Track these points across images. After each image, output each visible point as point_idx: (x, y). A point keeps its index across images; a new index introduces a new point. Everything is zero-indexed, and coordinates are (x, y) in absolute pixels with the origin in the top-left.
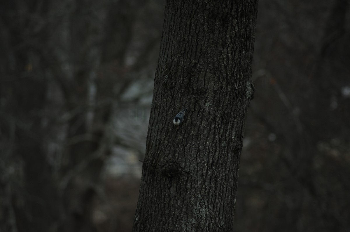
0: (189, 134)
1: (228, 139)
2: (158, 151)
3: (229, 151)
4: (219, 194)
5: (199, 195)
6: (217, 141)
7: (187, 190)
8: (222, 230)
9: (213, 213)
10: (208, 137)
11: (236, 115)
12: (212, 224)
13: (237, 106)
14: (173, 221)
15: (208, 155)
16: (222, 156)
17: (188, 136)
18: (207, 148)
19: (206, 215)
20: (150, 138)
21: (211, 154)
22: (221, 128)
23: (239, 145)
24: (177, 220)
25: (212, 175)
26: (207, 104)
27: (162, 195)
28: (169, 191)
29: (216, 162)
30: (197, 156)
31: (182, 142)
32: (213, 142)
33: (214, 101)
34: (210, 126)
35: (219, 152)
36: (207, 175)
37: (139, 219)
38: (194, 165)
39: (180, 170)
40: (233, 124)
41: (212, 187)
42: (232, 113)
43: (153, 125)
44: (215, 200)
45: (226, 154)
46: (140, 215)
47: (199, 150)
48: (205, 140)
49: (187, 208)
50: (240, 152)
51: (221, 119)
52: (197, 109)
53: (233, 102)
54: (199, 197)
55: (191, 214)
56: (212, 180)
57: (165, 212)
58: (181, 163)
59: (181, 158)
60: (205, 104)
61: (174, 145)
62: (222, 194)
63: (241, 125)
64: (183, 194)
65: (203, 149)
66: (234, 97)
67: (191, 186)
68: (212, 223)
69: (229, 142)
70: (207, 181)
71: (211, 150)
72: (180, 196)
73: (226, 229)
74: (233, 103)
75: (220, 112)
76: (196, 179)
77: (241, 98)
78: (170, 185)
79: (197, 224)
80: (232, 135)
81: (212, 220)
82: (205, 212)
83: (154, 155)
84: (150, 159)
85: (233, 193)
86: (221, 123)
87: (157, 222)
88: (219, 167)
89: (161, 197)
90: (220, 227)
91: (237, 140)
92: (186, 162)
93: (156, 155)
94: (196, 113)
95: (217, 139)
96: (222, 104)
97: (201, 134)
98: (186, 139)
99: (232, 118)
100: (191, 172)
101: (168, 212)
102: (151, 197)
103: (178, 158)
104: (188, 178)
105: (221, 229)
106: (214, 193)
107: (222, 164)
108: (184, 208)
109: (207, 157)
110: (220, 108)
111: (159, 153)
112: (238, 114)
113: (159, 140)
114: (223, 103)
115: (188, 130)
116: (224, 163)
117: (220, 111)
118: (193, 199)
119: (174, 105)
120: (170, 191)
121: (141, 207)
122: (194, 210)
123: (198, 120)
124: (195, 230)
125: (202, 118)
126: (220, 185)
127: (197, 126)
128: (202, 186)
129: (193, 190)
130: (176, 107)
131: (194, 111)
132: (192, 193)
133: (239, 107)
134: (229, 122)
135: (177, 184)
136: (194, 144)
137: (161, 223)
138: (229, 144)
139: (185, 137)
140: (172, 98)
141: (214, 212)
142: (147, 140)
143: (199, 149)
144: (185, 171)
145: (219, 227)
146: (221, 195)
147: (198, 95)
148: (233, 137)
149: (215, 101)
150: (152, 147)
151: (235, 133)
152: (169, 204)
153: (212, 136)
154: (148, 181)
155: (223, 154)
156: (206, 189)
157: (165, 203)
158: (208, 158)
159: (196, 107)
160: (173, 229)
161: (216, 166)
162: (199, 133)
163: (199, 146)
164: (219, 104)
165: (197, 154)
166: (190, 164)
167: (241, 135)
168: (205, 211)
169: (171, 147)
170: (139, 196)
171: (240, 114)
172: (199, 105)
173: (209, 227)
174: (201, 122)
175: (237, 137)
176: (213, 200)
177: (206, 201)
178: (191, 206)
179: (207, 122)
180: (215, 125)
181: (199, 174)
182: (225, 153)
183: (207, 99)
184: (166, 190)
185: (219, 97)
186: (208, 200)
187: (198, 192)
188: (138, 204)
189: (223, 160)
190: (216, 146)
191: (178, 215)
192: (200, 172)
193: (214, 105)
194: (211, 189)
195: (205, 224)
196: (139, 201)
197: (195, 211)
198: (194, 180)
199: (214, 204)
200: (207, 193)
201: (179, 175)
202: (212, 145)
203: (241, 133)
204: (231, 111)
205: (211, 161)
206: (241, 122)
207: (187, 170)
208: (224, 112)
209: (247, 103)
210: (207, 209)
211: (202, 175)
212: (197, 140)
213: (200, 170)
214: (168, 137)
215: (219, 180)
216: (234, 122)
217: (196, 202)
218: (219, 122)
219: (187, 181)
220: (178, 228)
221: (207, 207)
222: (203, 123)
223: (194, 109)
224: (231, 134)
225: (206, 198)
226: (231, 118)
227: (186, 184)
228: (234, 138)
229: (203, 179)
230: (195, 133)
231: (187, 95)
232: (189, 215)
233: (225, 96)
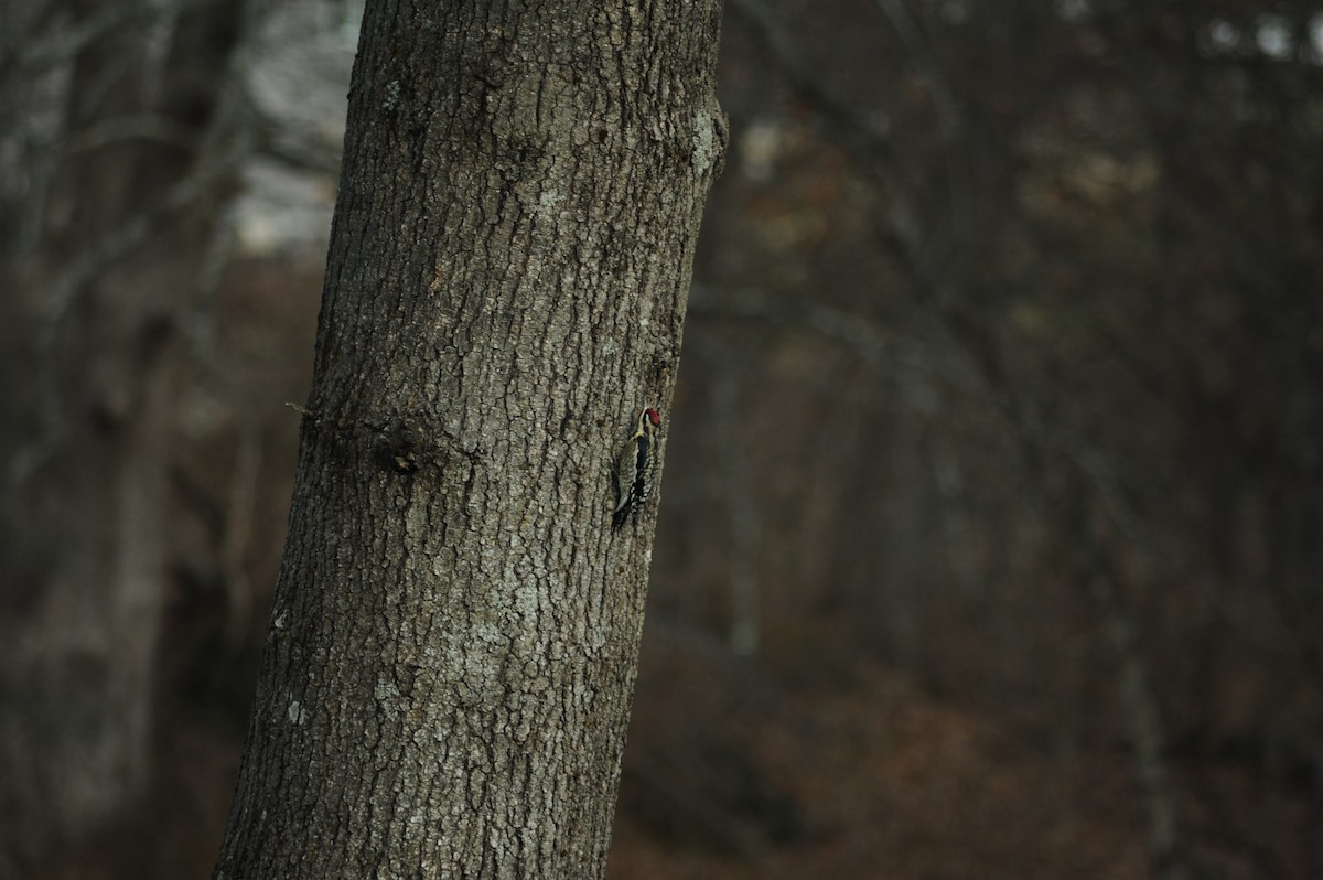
0: (478, 311)
1: (624, 329)
2: (359, 373)
3: (628, 374)
4: (590, 535)
5: (514, 536)
6: (585, 336)
7: (469, 517)
8: (599, 666)
9: (564, 604)
10: (549, 322)
11: (657, 238)
12: (559, 644)
13: (661, 204)
14: (415, 634)
15: (550, 387)
16: (603, 393)
17: (474, 319)
18: (546, 361)
19: (539, 610)
20: (331, 320)
21: (561, 386)
22: (598, 286)
23: (665, 350)
24: (428, 631)
25: (564, 464)
26: (548, 198)
27: (374, 537)
28: (399, 522)
29: (577, 414)
30: (506, 394)
31: (451, 340)
32: (567, 339)
33: (572, 187)
34: (559, 279)
35: (592, 376)
36: (543, 464)
37: (288, 623)
38: (496, 425)
39: (442, 443)
40: (645, 270)
41: (563, 507)
42: (641, 231)
43: (343, 270)
44: (573, 557)
45: (618, 383)
46: (291, 609)
47: (515, 372)
48: (537, 331)
49: (468, 585)
50: (668, 377)
51: (597, 253)
52: (508, 216)
53: (645, 188)
54: (513, 544)
55: (483, 609)
56: (562, 482)
57: (385, 601)
58: (446, 418)
59: (445, 401)
60: (538, 196)
61: (423, 349)
62: (601, 535)
63: (673, 277)
64: (451, 533)
65: (531, 368)
66: (648, 171)
67: (485, 503)
68: (560, 640)
69: (628, 338)
70: (544, 487)
71: (560, 370)
72: (442, 542)
73: (612, 662)
74: (643, 192)
75: (595, 225)
76: (504, 480)
77: (676, 172)
78: (405, 502)
79: (504, 645)
80: (639, 313)
81: (559, 631)
82: (535, 602)
83: (344, 384)
84: (328, 400)
85: (639, 528)
86: (601, 268)
87: (356, 637)
88: (589, 432)
89: (371, 546)
90: (589, 654)
91: (659, 332)
92: (465, 415)
93: (354, 384)
94: (505, 231)
95: (582, 330)
96: (603, 196)
97: (523, 311)
98: (468, 329)
99: (642, 249)
100: (485, 453)
101: (396, 602)
102: (334, 542)
103: (436, 399)
104: (472, 473)
105: (595, 662)
106: (569, 530)
107: (600, 424)
108: (457, 585)
109: (546, 396)
110: (597, 211)
111: (362, 377)
112: (663, 234)
113: (366, 328)
114: (608, 195)
115: (476, 295)
116: (608, 418)
117: (597, 222)
118: (492, 551)
119: (424, 198)
120: (404, 524)
121: (295, 578)
122: (494, 593)
123: (513, 259)
124: (498, 667)
125: (527, 252)
126: (593, 501)
127: (509, 278)
128: (526, 506)
129: (492, 520)
130: (430, 204)
131: (496, 221)
132: (486, 531)
133: (667, 209)
134: (630, 265)
135: (432, 498)
136: (495, 346)
137: (369, 640)
138: (627, 348)
139: (463, 319)
140: (414, 171)
141: (570, 601)
142: (319, 328)
143: (514, 366)
144: (461, 450)
145: (585, 655)
146: (598, 535)
147: (514, 162)
148: (644, 322)
149: (577, 185)
150: (336, 354)
151: (651, 305)
152: (399, 570)
153: (564, 315)
154: (322, 483)
155: (606, 385)
156: (540, 516)
157: (385, 565)
158: (548, 400)
159: (507, 205)
160: (415, 664)
161: (579, 431)
162: (515, 305)
163: (515, 356)
164: (593, 194)
165: (506, 386)
166: (482, 422)
167: (673, 312)
168: (534, 596)
169: (408, 357)
170: (289, 539)
171: (670, 232)
172: (517, 199)
173: (550, 657)
174: (525, 265)
175: (657, 318)
176: (564, 557)
177: (538, 562)
178: (481, 577)
179: (547, 263)
180: (578, 274)
181: (513, 461)
182: (614, 379)
183: (547, 177)
184: (389, 518)
185: (593, 172)
186: (548, 556)
187: (511, 527)
188: (283, 567)
189: (605, 408)
190: (580, 356)
191: (432, 611)
192: (518, 454)
193: (571, 198)
194: (557, 514)
195: (534, 645)
196: (286, 556)
197: (497, 596)
198: (496, 482)
199: (567, 572)
200: (542, 530)
201: (439, 464)
202: (564, 351)
203: (675, 304)
204: (638, 222)
205: (560, 412)
206: (676, 263)
207: (471, 444)
208: (611, 228)
209: (696, 191)
210: (541, 588)
211: (527, 465)
212: (509, 332)
213: (516, 446)
214: (399, 320)
215: (587, 481)
216: (648, 262)
217: (503, 564)
218: (593, 264)
219: (469, 485)
220: (431, 661)
221: (542, 582)
222: (531, 267)
223: (498, 213)
224: (634, 311)
225: (540, 547)
226: (636, 250)
227: (467, 498)
228: (647, 323)
229: (529, 478)
230: (500, 306)
231: (473, 162)
232: (473, 611)
233: (614, 166)
